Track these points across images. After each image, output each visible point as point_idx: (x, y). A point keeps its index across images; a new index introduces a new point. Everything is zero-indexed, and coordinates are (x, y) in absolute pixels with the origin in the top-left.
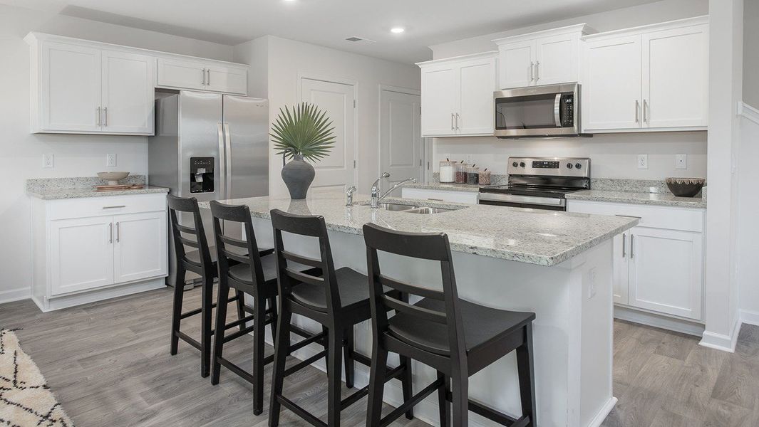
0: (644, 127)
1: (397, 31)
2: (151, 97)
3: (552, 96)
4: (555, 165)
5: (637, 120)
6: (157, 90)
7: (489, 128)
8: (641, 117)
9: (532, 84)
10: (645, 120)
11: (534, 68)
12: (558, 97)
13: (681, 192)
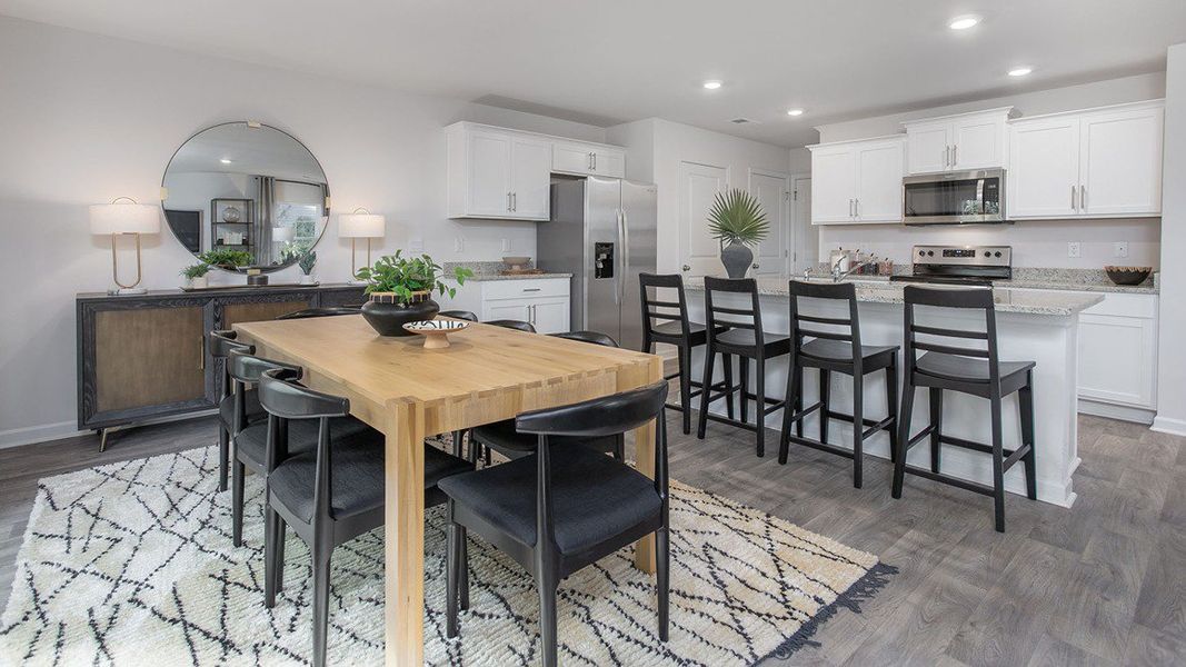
0: (1082, 213)
1: (795, 113)
2: (547, 182)
3: (975, 182)
4: (971, 253)
5: (1073, 207)
6: (551, 174)
7: (896, 214)
8: (1078, 202)
9: (948, 169)
10: (1083, 207)
11: (951, 153)
12: (981, 182)
13: (1123, 280)
